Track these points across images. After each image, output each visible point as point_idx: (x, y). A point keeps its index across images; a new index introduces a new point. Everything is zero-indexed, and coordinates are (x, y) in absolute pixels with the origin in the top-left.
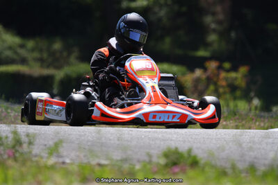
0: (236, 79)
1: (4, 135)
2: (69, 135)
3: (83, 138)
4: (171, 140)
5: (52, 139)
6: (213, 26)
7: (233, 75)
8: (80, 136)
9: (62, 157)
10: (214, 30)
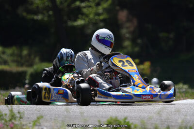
0: (143, 69)
1: (4, 113)
2: (43, 111)
3: (52, 113)
4: (110, 112)
5: (32, 114)
6: (127, 35)
7: (142, 67)
8: (50, 111)
9: (40, 125)
10: (128, 39)
